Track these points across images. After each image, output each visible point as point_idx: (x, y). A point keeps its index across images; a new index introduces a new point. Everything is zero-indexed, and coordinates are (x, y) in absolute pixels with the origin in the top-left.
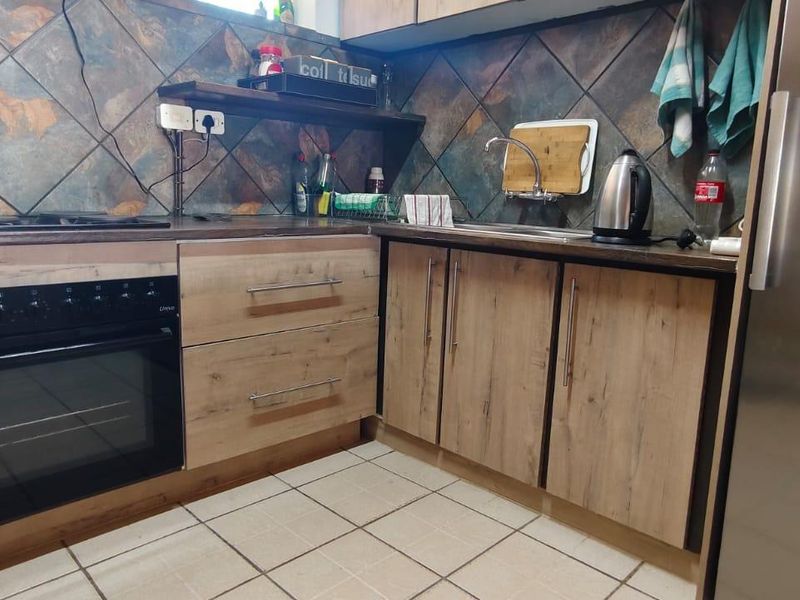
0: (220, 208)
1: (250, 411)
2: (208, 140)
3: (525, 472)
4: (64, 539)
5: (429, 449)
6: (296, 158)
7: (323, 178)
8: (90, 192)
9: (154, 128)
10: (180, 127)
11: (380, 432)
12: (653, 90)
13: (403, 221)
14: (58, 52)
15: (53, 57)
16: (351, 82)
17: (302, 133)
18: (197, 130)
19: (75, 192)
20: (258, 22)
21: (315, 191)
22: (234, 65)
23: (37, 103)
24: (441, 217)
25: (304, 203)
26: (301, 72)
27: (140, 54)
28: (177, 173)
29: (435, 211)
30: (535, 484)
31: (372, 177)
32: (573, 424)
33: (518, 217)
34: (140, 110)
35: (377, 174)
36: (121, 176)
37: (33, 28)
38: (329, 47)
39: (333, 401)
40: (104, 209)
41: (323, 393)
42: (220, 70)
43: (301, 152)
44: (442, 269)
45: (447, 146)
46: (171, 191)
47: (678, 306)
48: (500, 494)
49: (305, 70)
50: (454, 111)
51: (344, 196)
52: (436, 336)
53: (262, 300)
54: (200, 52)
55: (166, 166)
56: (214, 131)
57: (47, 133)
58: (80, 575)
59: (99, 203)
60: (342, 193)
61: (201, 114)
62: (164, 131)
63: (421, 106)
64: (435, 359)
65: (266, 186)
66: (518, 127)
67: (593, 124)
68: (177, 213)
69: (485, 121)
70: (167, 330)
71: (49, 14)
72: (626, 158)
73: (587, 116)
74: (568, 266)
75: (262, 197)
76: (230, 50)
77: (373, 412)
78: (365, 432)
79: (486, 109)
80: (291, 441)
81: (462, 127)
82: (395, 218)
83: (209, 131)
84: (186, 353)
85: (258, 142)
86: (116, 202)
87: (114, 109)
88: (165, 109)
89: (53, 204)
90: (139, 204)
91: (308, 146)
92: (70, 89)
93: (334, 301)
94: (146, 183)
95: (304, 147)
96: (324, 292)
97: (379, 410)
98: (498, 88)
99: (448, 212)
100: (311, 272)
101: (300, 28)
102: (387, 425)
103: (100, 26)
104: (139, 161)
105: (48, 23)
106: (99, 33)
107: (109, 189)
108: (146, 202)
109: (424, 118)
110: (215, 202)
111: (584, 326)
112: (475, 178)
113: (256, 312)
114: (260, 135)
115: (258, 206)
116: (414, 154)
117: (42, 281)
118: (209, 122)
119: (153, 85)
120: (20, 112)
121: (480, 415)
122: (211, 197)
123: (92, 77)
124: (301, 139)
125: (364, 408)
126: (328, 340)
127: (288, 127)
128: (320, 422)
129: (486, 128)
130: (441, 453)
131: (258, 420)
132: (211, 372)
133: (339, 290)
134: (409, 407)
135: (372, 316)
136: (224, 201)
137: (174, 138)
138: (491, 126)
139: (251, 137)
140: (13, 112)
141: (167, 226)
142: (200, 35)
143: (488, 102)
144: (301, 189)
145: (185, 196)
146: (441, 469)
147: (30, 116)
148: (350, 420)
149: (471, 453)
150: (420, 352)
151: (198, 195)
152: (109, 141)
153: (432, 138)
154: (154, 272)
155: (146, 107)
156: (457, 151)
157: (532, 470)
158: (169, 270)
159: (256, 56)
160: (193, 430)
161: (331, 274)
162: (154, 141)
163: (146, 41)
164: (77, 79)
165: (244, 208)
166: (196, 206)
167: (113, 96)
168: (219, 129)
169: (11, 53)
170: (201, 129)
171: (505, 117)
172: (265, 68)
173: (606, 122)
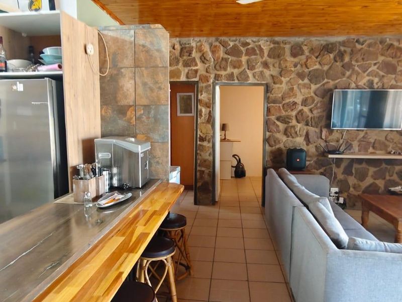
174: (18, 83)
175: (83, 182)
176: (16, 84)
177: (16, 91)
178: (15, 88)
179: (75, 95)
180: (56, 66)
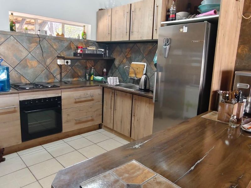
0: (69, 80)
1: (75, 122)
2: (67, 66)
3: (127, 134)
4: (41, 144)
5: (112, 130)
6: (86, 68)
7: (92, 72)
8: (44, 78)
9: (56, 64)
10: (61, 64)
11: (103, 127)
12: (154, 60)
13: (107, 83)
14: (38, 51)
15: (37, 52)
16: (98, 53)
17: (87, 62)
18: (65, 64)
19: (41, 78)
20: (78, 40)
21: (90, 75)
22: (73, 50)
23: (34, 61)
24: (116, 82)
25: (88, 78)
26: (86, 52)
27: (54, 50)
28: (61, 74)
29: (115, 81)
30: (129, 136)
31: (104, 71)
32: (135, 125)
33: (132, 82)
34: (54, 61)
35: (105, 70)
36: (50, 74)
37: (34, 47)
38: (94, 43)
39: (92, 120)
40: (46, 81)
41: (90, 118)
42: (70, 51)
43: (87, 67)
44: (114, 94)
45: (119, 65)
46: (60, 77)
47: (150, 104)
48: (124, 139)
49: (87, 52)
50: (121, 57)
51: (96, 77)
52: (113, 107)
53: (77, 100)
54: (66, 48)
55: (58, 72)
56: (68, 64)
57: (36, 67)
58: (44, 149)
59: (45, 80)
60: (96, 76)
61: (66, 61)
62: (58, 65)
63: (114, 55)
64: (112, 112)
65: (80, 74)
66: (133, 63)
67: (146, 64)
68: (61, 81)
69: (127, 61)
70: (59, 106)
71: (37, 44)
72: (145, 75)
73: (145, 62)
74: (134, 95)
75: (78, 77)
76: (72, 47)
77: (101, 123)
78: (100, 127)
79: (127, 58)
80: (83, 128)
81: (122, 61)
82: (106, 82)
83: (67, 64)
84: (63, 110)
85: (78, 65)
86: (49, 79)
87: (48, 61)
88: (58, 60)
89: (37, 81)
90: (53, 80)
91: (89, 65)
92: (40, 58)
93: (92, 100)
94: (55, 75)
95: (88, 65)
96: (90, 98)
97: (102, 122)
98: (129, 54)
99: (118, 81)
100: (87, 94)
101: (87, 40)
102: (104, 126)
103: (46, 45)
104: (53, 71)
105: (37, 46)
106: (46, 47)
107: (47, 77)
108: (55, 79)
109: (115, 58)
110: (68, 78)
111: (136, 107)
112: (124, 72)
113: (76, 103)
114: (78, 63)
115: (78, 78)
116: (113, 66)
117: (38, 98)
118: (67, 62)
119: (56, 55)
120: (31, 63)
121: (120, 123)
122: (68, 77)
123: (44, 55)
124: (87, 64)
125: (99, 122)
126: (91, 108)
127: (84, 61)
128: (89, 124)
129: (127, 62)
130: (114, 131)
131: (77, 123)
132: (67, 114)
133: (93, 98)
134: (108, 121)
135: (101, 103)
136: (71, 78)
137: (60, 66)
138: (128, 62)
139: (76, 64)
140: (30, 63)
141: (59, 87)
142: (66, 44)
143: (127, 57)
144: (87, 75)
145: (62, 77)
146: (114, 134)
147: (33, 64)
148: (96, 124)
149: (119, 131)
150: (110, 110)
151: (65, 77)
152: (48, 68)
153: (117, 63)
154: (57, 95)
155: (55, 60)
156: (121, 66)
157: (129, 133)
158: (60, 95)
159: (78, 48)
160: (64, 125)
161: (91, 95)
162: (56, 67)
163: (55, 47)
164: (42, 56)
165: (75, 79)
166: (65, 79)
167: (48, 59)
168: (69, 63)
169: (30, 52)
170: (66, 64)
171: (130, 60)
172: (79, 51)
173: (148, 64)
174: (184, 26)
175: (229, 105)
176: (182, 28)
177: (182, 33)
178: (181, 30)
179: (224, 35)
180: (212, 12)
